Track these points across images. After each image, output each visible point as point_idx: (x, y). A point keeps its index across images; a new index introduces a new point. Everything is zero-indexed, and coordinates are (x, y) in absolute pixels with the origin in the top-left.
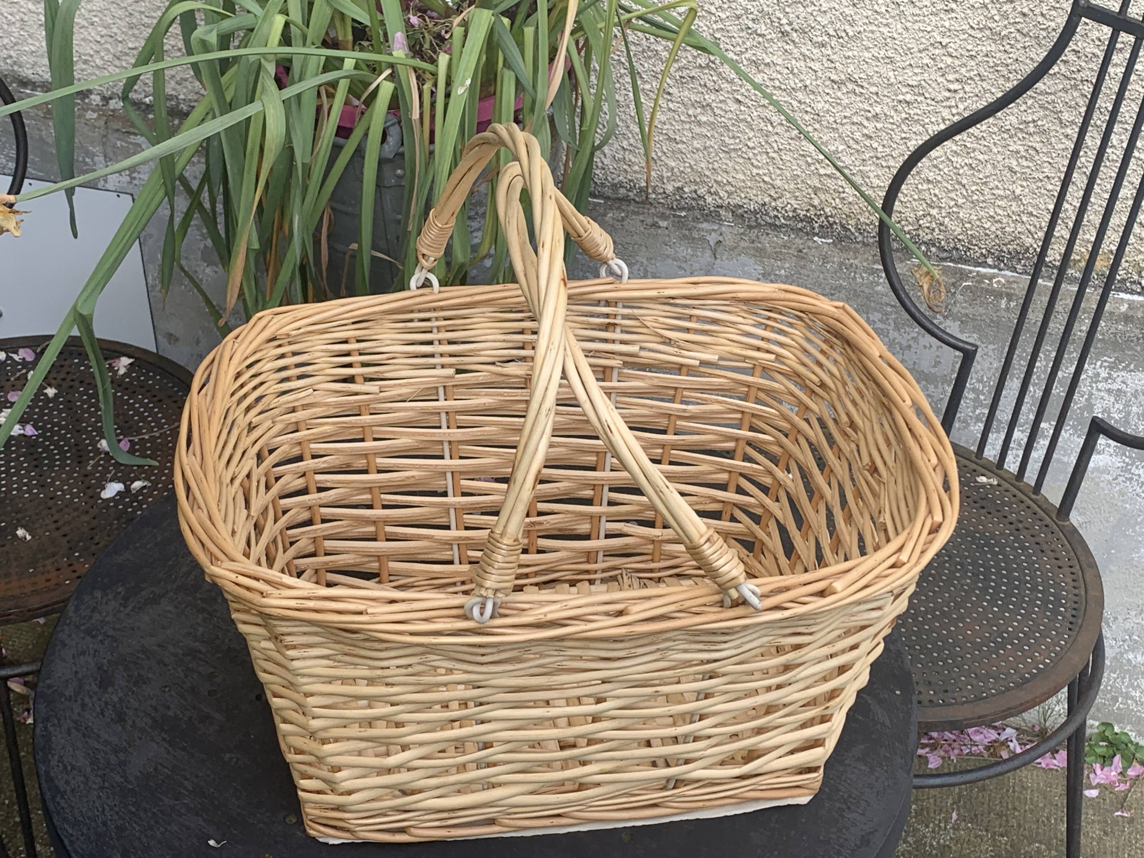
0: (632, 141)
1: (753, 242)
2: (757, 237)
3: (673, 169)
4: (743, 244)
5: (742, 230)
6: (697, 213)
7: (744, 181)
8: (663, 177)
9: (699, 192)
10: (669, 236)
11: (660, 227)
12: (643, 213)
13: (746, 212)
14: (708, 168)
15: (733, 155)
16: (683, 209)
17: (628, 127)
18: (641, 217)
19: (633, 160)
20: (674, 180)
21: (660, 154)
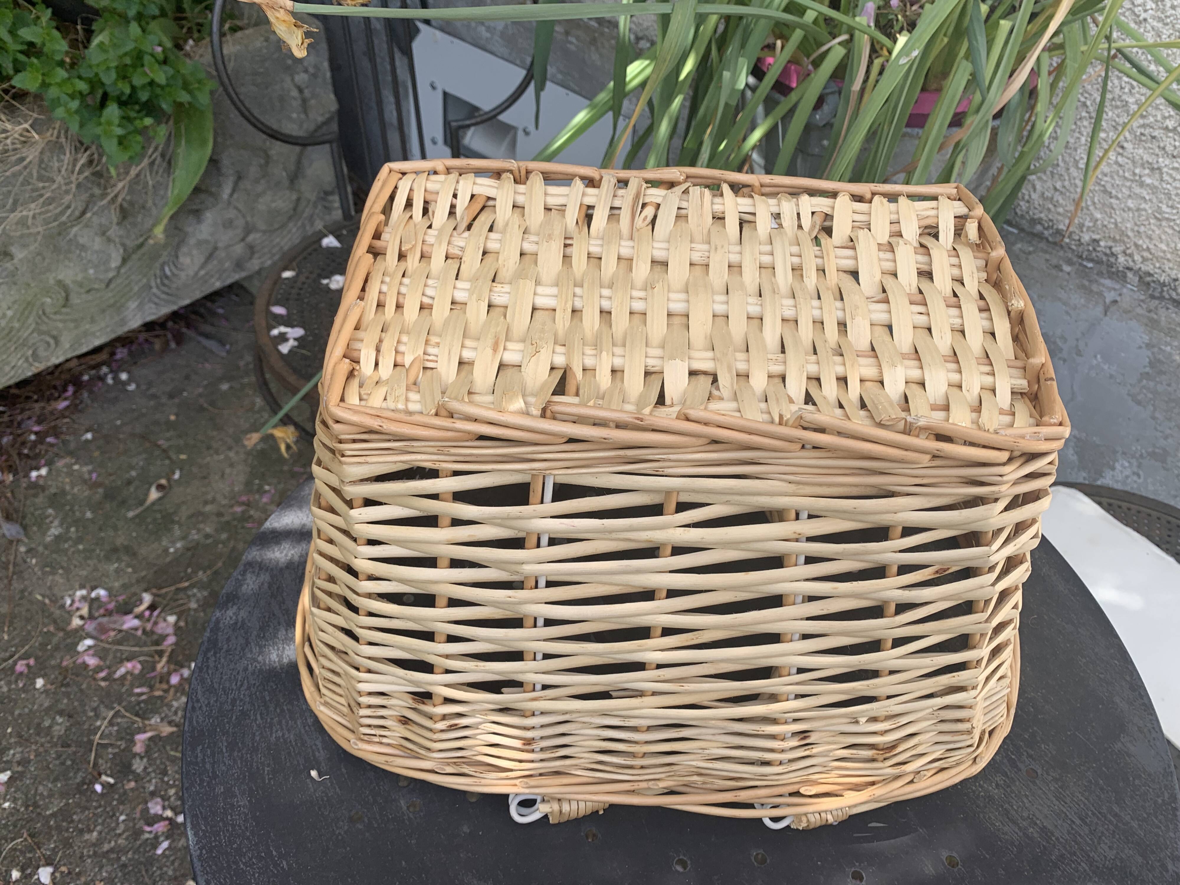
0: (1067, 183)
1: (1150, 311)
2: (1156, 308)
3: (1097, 220)
4: (1139, 310)
5: (1142, 297)
6: (1104, 268)
7: (1164, 252)
8: (1083, 225)
9: (1114, 250)
10: (1068, 281)
11: (1062, 270)
12: (1051, 253)
13: (1154, 282)
14: (1132, 230)
15: (1164, 223)
16: (1091, 260)
17: (1068, 169)
18: (1047, 256)
19: (1061, 201)
20: (1093, 232)
21: (1089, 203)
